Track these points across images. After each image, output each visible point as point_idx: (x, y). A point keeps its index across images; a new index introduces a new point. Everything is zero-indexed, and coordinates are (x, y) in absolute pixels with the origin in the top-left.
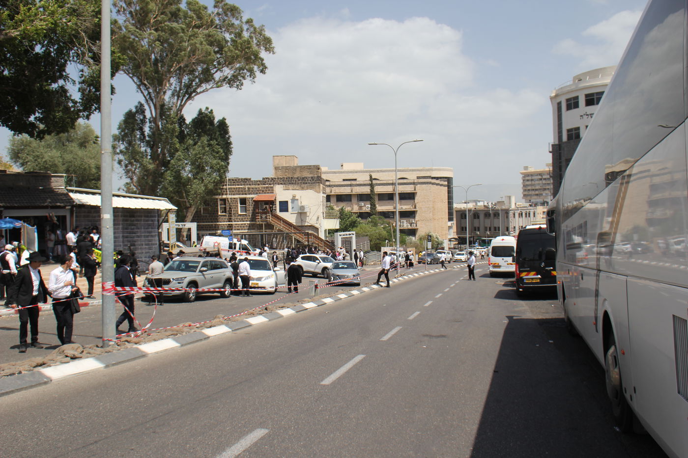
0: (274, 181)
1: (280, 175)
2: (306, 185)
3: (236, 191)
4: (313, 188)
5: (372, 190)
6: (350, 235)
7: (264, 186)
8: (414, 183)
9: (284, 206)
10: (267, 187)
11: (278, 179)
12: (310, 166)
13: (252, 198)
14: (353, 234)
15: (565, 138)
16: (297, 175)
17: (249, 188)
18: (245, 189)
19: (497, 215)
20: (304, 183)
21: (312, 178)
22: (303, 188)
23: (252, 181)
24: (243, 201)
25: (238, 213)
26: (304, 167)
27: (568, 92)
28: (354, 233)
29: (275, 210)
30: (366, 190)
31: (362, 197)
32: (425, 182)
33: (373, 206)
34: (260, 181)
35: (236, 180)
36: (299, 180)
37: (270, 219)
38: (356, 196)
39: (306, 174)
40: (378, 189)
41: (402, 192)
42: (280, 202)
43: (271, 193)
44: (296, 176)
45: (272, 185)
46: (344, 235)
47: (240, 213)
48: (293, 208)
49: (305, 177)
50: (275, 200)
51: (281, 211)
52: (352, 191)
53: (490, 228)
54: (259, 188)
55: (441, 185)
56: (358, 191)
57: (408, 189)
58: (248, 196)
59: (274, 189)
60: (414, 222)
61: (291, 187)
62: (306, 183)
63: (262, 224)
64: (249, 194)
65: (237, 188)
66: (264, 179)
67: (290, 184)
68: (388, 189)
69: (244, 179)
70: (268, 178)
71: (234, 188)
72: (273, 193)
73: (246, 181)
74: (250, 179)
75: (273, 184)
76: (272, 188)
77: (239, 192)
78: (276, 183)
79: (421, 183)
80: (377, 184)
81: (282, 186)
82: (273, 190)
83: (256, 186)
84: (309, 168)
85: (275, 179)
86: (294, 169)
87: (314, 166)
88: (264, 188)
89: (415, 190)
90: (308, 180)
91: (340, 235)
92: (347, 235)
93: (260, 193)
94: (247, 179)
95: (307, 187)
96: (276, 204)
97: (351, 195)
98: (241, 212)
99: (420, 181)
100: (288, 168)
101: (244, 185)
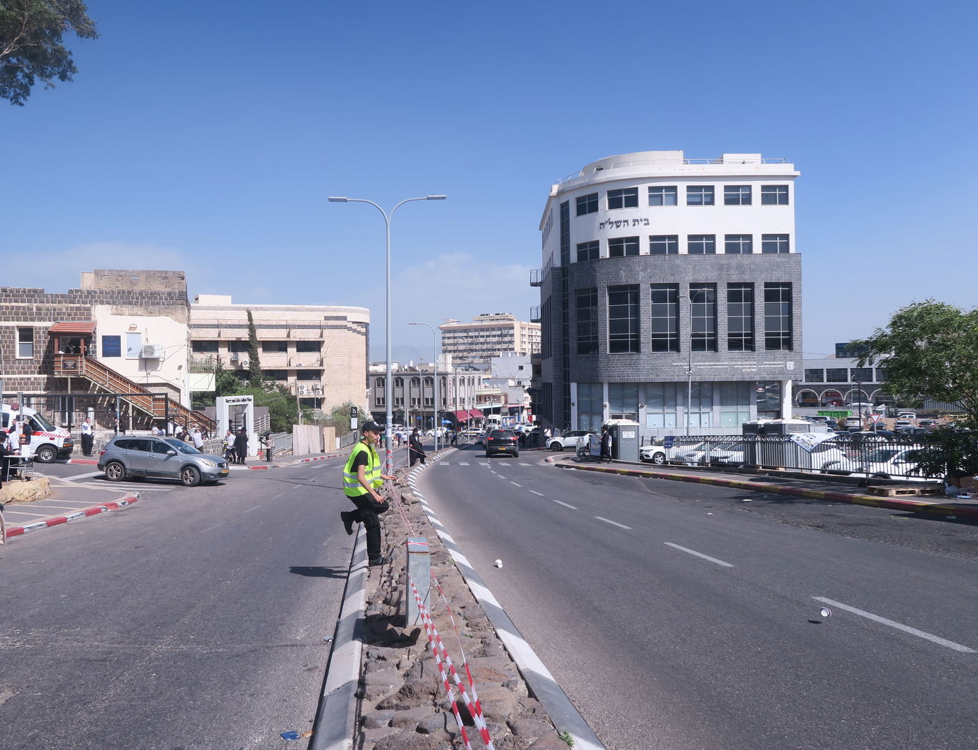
0: (92, 297)
1: (105, 285)
2: (156, 308)
3: (10, 313)
4: (171, 313)
5: (252, 336)
6: (244, 400)
7: (72, 305)
8: (320, 327)
9: (112, 345)
10: (77, 309)
11: (101, 292)
12: (166, 272)
13: (47, 328)
14: (250, 400)
15: (574, 258)
16: (140, 288)
17: (38, 309)
18: (30, 309)
19: (429, 382)
20: (153, 304)
21: (169, 294)
22: (151, 313)
23: (46, 296)
24: (26, 334)
25: (14, 357)
26: (155, 273)
27: (581, 187)
28: (251, 397)
29: (94, 352)
30: (244, 335)
31: (236, 346)
32: (337, 326)
33: (254, 359)
34: (63, 296)
35: (11, 291)
36: (144, 298)
37: (84, 369)
38: (227, 344)
39: (158, 287)
40: (262, 335)
41: (302, 340)
42: (103, 337)
43: (86, 319)
44: (137, 289)
45: (88, 305)
46: (234, 401)
47: (18, 356)
48: (130, 349)
49: (155, 293)
50: (95, 333)
51: (105, 354)
52: (219, 335)
53: (419, 401)
54: (60, 309)
55: (358, 334)
56: (229, 335)
57: (312, 335)
58: (36, 324)
59: (92, 313)
60: (319, 387)
61: (126, 309)
62: (158, 304)
63: (67, 379)
64: (40, 320)
65: (12, 307)
66: (71, 292)
67: (125, 303)
68: (280, 335)
69: (29, 291)
70: (81, 291)
71: (7, 308)
72: (90, 319)
73: (33, 294)
74: (42, 291)
75: (90, 302)
76: (88, 309)
77: (17, 314)
78: (96, 301)
79: (331, 326)
80: (260, 325)
81: (109, 307)
82: (89, 315)
83: (55, 305)
84: (164, 276)
85: (95, 292)
86: (133, 276)
87: (174, 272)
88: (72, 309)
89: (321, 336)
90: (161, 298)
91: (227, 401)
92: (238, 401)
93: (62, 319)
94: (35, 291)
95: (159, 312)
96: (95, 342)
97: (218, 341)
98: (20, 356)
99: (329, 324)
100: (122, 274)
101: (29, 301)
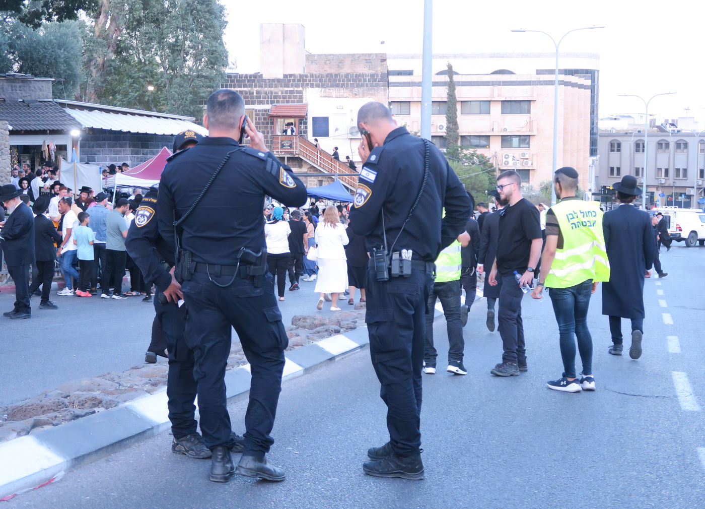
0: (303, 80)
1: (315, 69)
2: (361, 90)
5: (451, 95)
7: (286, 89)
8: (530, 83)
9: (321, 126)
10: (291, 92)
11: (312, 76)
12: (369, 55)
13: (265, 111)
16: (346, 70)
17: (258, 92)
19: (682, 146)
20: (357, 86)
21: (372, 76)
22: (356, 95)
23: (265, 80)
26: (360, 56)
29: (306, 132)
32: (552, 81)
34: (279, 80)
35: (235, 77)
36: (349, 80)
37: (298, 149)
39: (362, 69)
40: (464, 93)
41: (508, 99)
42: (313, 118)
43: (298, 102)
44: (343, 72)
45: (300, 89)
48: (337, 130)
49: (360, 75)
50: (306, 115)
53: (667, 171)
54: (276, 93)
55: (581, 86)
57: (521, 93)
58: (256, 107)
59: (304, 96)
60: (527, 156)
61: (334, 91)
62: (362, 85)
63: (284, 157)
64: (259, 103)
66: (285, 76)
67: (332, 86)
69: (251, 76)
70: (294, 76)
72: (302, 102)
73: (254, 79)
74: (261, 76)
75: (302, 86)
76: (301, 92)
78: (307, 85)
79: (544, 81)
81: (318, 90)
82: (301, 97)
83: (272, 89)
84: (367, 59)
85: (306, 76)
86: (340, 60)
87: (376, 55)
88: (286, 92)
89: (532, 95)
90: (365, 80)
93: (278, 102)
94: (255, 76)
95: (363, 93)
96: (306, 123)
99: (541, 79)
100: (330, 57)
101: (250, 86)
